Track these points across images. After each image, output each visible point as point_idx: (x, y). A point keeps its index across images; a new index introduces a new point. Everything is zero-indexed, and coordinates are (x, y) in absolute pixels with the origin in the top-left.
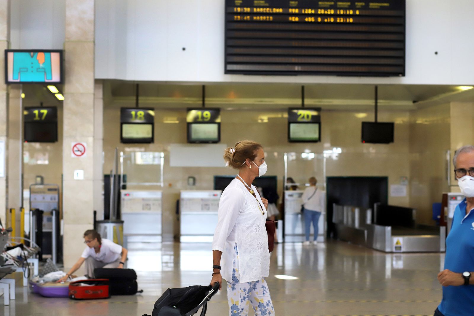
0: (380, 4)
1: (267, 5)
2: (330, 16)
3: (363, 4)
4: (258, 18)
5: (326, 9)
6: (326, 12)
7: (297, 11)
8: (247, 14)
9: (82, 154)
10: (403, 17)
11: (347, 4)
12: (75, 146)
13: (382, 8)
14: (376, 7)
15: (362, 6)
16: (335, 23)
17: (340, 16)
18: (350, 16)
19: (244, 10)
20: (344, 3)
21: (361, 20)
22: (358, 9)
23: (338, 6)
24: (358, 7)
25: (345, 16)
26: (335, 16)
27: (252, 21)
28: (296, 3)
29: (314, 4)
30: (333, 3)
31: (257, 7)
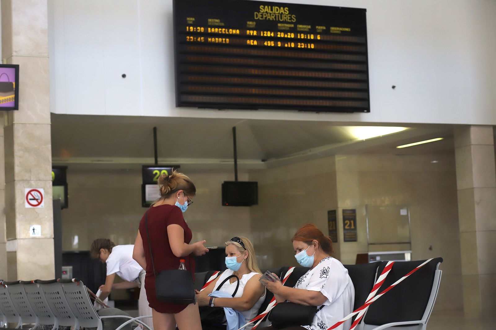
0: (341, 29)
1: (223, 24)
2: (291, 40)
3: (324, 28)
4: (213, 40)
5: (286, 32)
6: (286, 36)
7: (255, 33)
8: (201, 34)
9: (39, 204)
10: (365, 45)
11: (308, 27)
12: (29, 193)
13: (343, 33)
14: (338, 32)
15: (323, 30)
16: (296, 49)
17: (301, 41)
18: (311, 41)
19: (197, 30)
20: (305, 26)
21: (323, 47)
22: (319, 33)
23: (298, 29)
24: (318, 31)
25: (306, 41)
26: (296, 40)
27: (206, 43)
28: (255, 23)
29: (272, 25)
30: (292, 26)
31: (211, 27)
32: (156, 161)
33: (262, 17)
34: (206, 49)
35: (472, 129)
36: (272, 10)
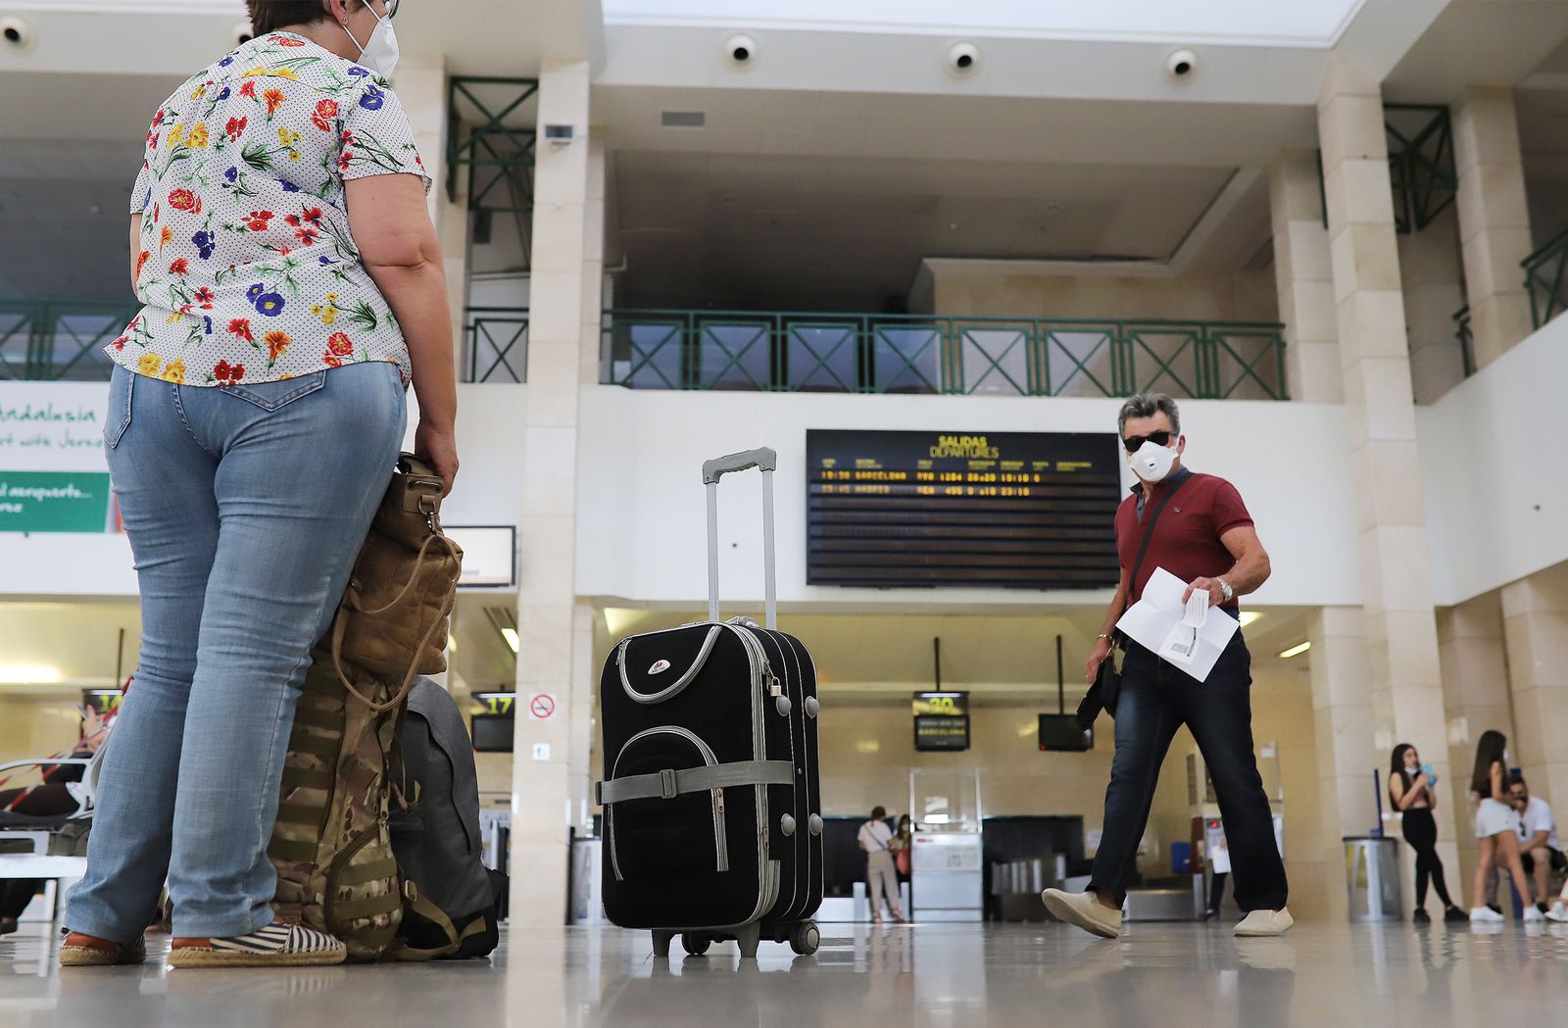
0: (1075, 465)
1: (879, 466)
2: (990, 484)
3: (1046, 464)
4: (864, 488)
5: (981, 473)
6: (982, 479)
7: (931, 477)
8: (844, 482)
9: (549, 714)
11: (1018, 465)
12: (536, 699)
13: (1079, 471)
14: (1068, 469)
15: (1044, 468)
16: (998, 497)
17: (1007, 484)
18: (1023, 485)
19: (838, 476)
20: (1013, 463)
21: (1043, 491)
22: (1038, 472)
23: (1003, 468)
24: (1036, 469)
25: (1015, 484)
26: (997, 484)
27: (853, 494)
28: (930, 463)
29: (960, 464)
30: (993, 463)
31: (861, 470)
32: (938, 686)
33: (943, 453)
34: (853, 501)
35: (1326, 614)
36: (959, 442)
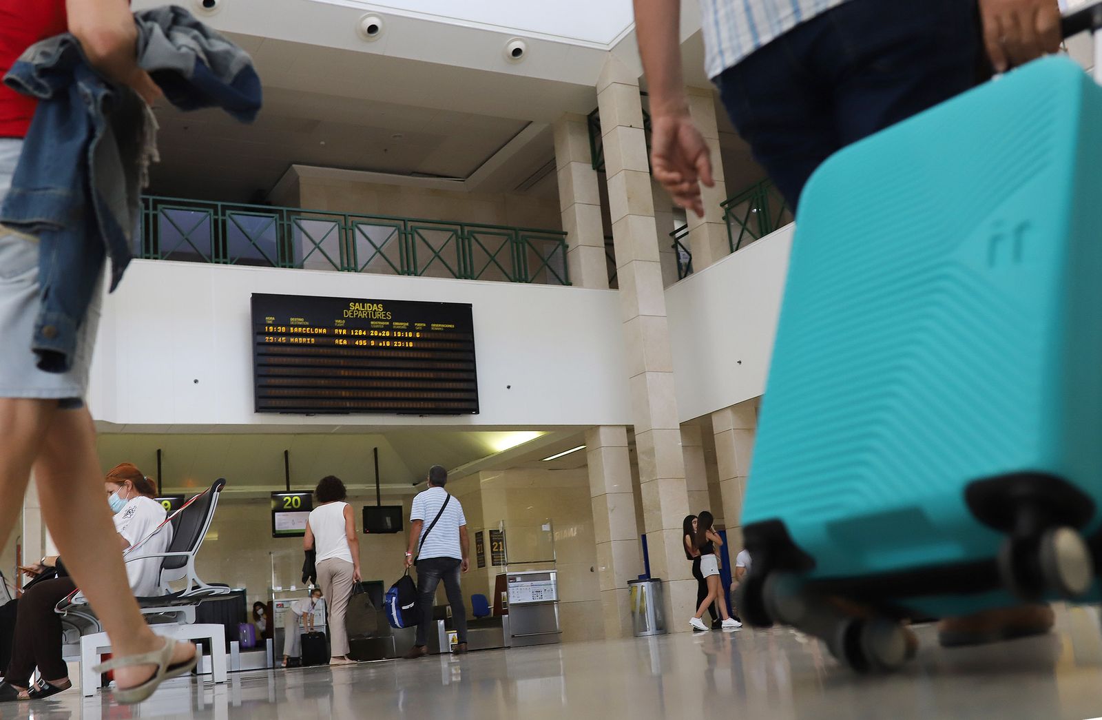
0: (443, 326)
1: (307, 323)
2: (386, 338)
3: (424, 325)
4: (296, 340)
5: (380, 330)
6: (380, 334)
7: (344, 332)
8: (282, 334)
10: (471, 342)
11: (405, 325)
13: (446, 330)
14: (439, 329)
15: (423, 327)
16: (392, 348)
17: (398, 339)
18: (409, 339)
19: (277, 330)
20: (402, 324)
21: (422, 345)
22: (418, 331)
23: (394, 327)
24: (417, 328)
25: (403, 339)
26: (391, 339)
27: (288, 344)
28: (344, 321)
29: (365, 323)
30: (388, 323)
31: (294, 326)
32: (288, 488)
33: (352, 315)
34: (288, 350)
35: (602, 430)
36: (363, 307)
